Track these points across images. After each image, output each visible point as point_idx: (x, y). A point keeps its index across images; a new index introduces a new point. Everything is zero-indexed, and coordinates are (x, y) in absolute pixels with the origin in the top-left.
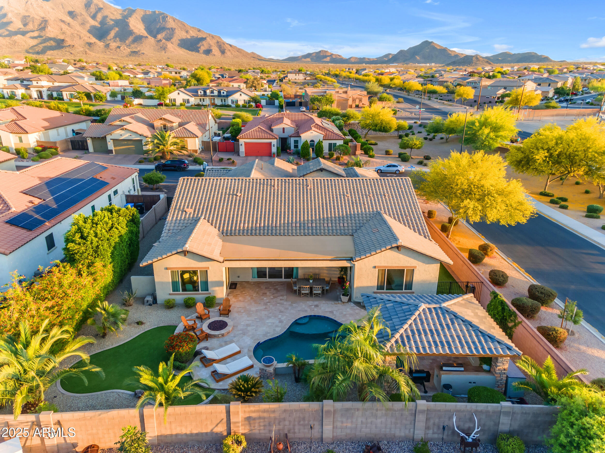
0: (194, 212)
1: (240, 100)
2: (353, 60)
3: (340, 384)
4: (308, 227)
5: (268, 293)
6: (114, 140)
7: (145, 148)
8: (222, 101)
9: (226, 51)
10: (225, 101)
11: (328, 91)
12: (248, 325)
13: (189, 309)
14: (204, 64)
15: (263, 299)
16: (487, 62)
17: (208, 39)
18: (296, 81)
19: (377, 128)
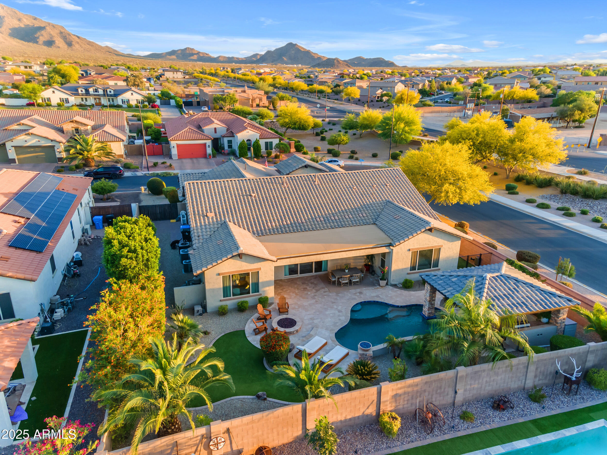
0: (216, 215)
1: (132, 100)
2: (222, 59)
3: (468, 350)
4: (332, 220)
5: (308, 288)
6: (15, 147)
7: (58, 156)
8: (109, 101)
9: (73, 43)
10: (113, 101)
11: (226, 91)
12: (312, 319)
13: (244, 313)
14: (53, 58)
15: (307, 294)
16: (347, 65)
17: (47, 28)
18: (175, 80)
19: (296, 127)
